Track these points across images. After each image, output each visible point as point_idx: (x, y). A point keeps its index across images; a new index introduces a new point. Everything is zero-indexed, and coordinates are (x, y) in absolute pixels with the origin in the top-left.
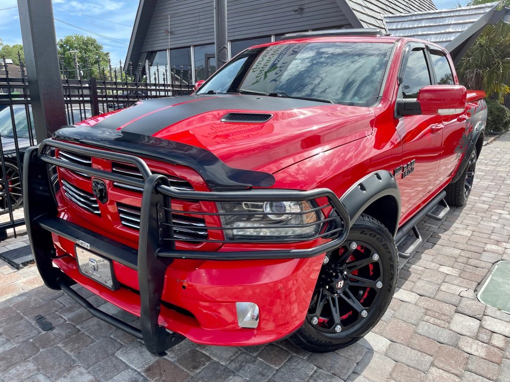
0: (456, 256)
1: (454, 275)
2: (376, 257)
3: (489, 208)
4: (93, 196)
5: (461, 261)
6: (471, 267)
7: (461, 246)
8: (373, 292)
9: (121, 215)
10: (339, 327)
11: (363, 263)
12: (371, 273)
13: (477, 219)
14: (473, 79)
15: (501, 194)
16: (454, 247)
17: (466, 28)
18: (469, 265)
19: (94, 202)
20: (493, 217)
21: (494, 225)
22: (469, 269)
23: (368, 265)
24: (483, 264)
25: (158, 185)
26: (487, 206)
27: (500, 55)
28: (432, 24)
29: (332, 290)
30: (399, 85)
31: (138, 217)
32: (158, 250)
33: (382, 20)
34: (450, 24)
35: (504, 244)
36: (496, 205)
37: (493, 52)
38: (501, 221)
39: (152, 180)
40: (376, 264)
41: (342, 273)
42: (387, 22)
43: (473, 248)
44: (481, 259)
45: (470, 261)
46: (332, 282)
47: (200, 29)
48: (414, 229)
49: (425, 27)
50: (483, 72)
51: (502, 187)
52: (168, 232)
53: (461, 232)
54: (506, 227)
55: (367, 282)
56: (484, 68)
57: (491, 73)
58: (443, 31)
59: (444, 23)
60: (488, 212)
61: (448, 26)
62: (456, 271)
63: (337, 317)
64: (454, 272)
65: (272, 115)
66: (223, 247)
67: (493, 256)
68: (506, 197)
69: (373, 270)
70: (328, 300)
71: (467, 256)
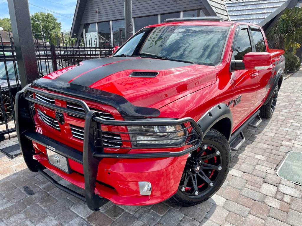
0: (265, 149)
1: (263, 160)
2: (218, 153)
3: (285, 119)
4: (56, 120)
5: (268, 152)
6: (273, 155)
7: (268, 142)
8: (216, 172)
9: (72, 131)
10: (197, 192)
11: (211, 156)
12: (216, 162)
13: (278, 126)
14: (278, 39)
15: (292, 110)
16: (264, 143)
17: (274, 10)
18: (272, 154)
19: (57, 123)
20: (287, 125)
21: (287, 129)
22: (272, 156)
23: (214, 158)
24: (280, 153)
25: (94, 116)
26: (284, 118)
27: (294, 25)
28: (254, 8)
29: (193, 172)
30: (232, 52)
31: (83, 133)
32: (94, 153)
33: (224, 5)
34: (265, 8)
35: (293, 141)
36: (289, 117)
37: (290, 23)
38: (292, 127)
39: (90, 114)
40: (218, 157)
41: (199, 162)
43: (275, 144)
44: (279, 150)
45: (273, 151)
46: (193, 167)
47: (115, 10)
48: (241, 133)
49: (250, 9)
50: (284, 35)
51: (293, 106)
52: (99, 143)
53: (268, 134)
54: (294, 131)
55: (213, 167)
56: (285, 33)
57: (289, 36)
58: (260, 12)
59: (261, 8)
60: (284, 122)
61: (263, 9)
62: (264, 157)
63: (196, 186)
64: (264, 158)
65: (159, 73)
66: (131, 151)
67: (286, 148)
68: (296, 112)
69: (217, 160)
70: (191, 177)
71: (271, 148)
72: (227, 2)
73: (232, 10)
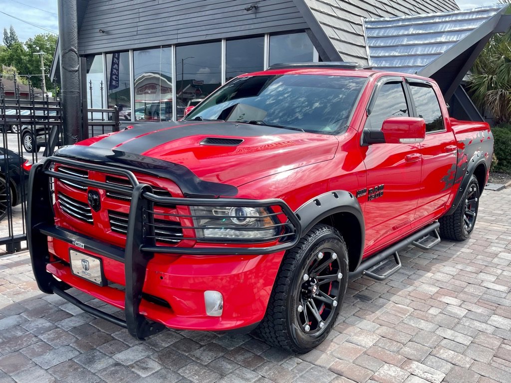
4: (87, 205)
9: (112, 221)
17: (463, 36)
19: (89, 211)
25: (144, 192)
28: (421, 32)
32: (141, 245)
33: (361, 25)
34: (443, 32)
39: (139, 188)
42: (367, 28)
47: (139, 28)
49: (413, 35)
52: (150, 231)
58: (433, 41)
59: (436, 31)
61: (439, 34)
66: (195, 246)
72: (367, 20)
73: (375, 35)
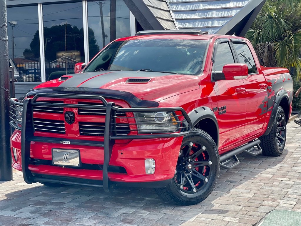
0: (238, 211)
3: (273, 177)
5: (242, 213)
6: (249, 216)
7: (243, 204)
13: (261, 185)
15: (286, 165)
16: (237, 205)
18: (248, 215)
20: (274, 183)
21: (273, 188)
22: (248, 217)
24: (259, 214)
26: (271, 176)
35: (279, 201)
36: (279, 174)
38: (281, 185)
43: (253, 205)
44: (258, 211)
45: (249, 213)
51: (289, 160)
53: (244, 195)
54: (283, 190)
60: (270, 180)
62: (236, 219)
64: (235, 220)
67: (268, 208)
68: (291, 168)
71: (247, 210)
